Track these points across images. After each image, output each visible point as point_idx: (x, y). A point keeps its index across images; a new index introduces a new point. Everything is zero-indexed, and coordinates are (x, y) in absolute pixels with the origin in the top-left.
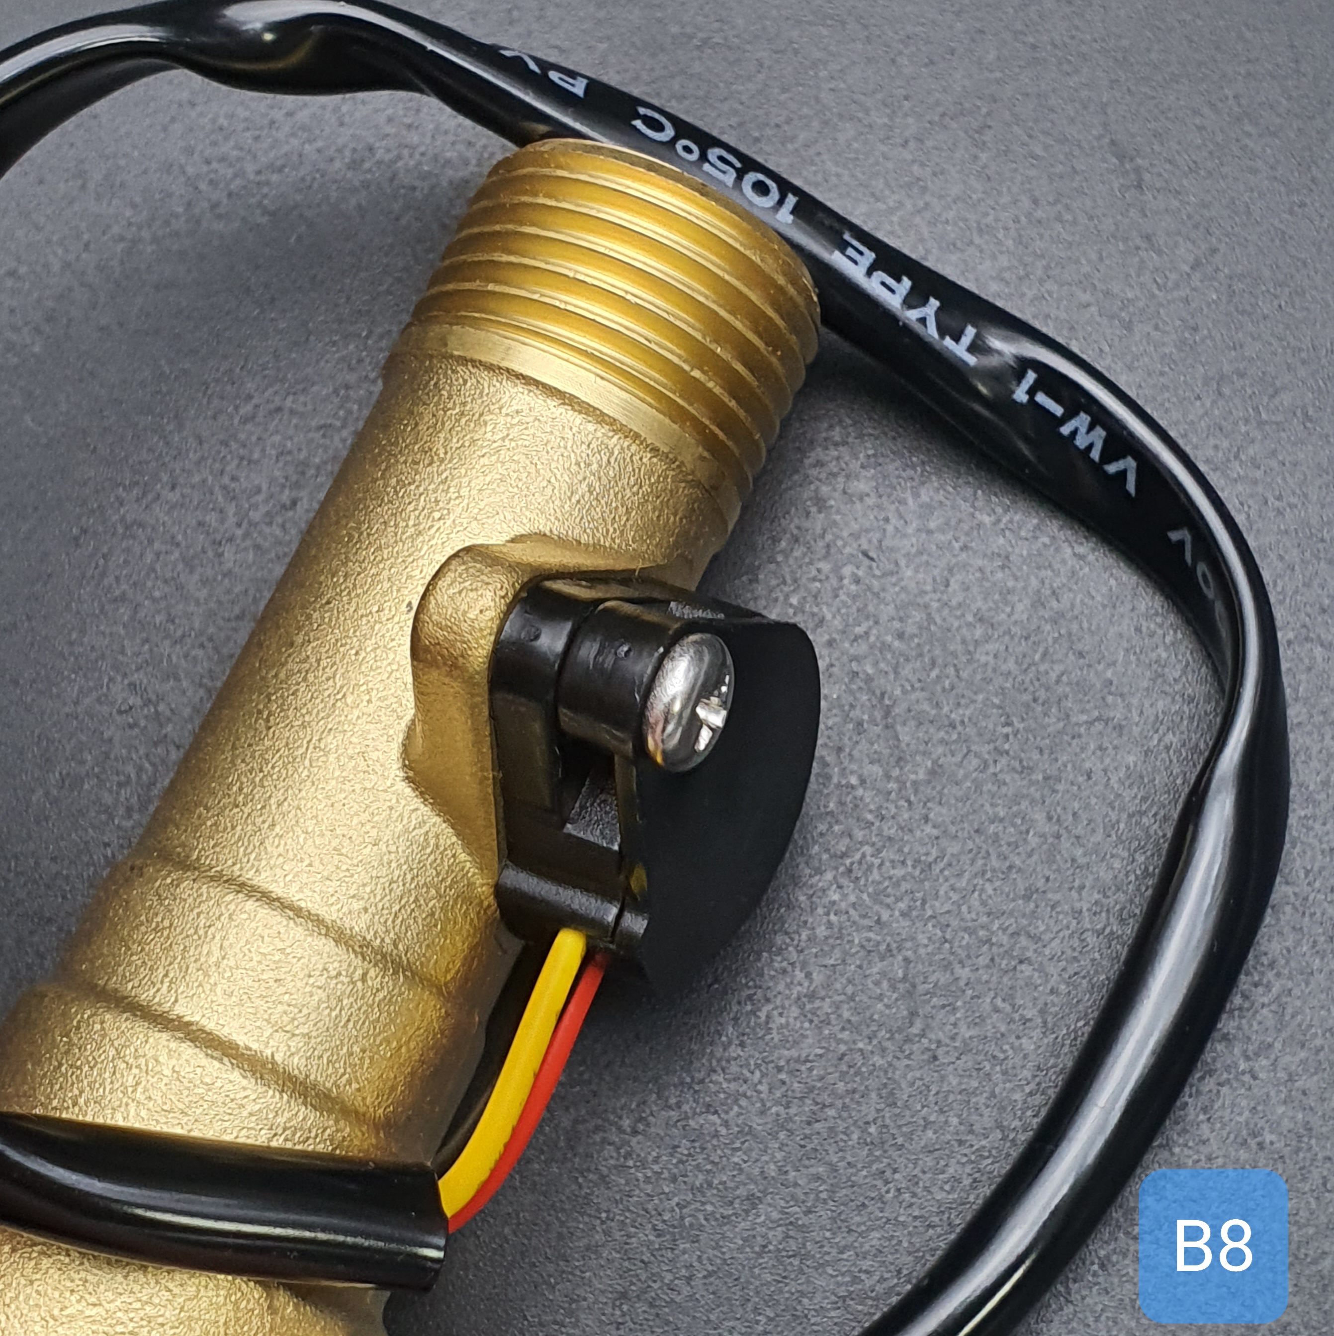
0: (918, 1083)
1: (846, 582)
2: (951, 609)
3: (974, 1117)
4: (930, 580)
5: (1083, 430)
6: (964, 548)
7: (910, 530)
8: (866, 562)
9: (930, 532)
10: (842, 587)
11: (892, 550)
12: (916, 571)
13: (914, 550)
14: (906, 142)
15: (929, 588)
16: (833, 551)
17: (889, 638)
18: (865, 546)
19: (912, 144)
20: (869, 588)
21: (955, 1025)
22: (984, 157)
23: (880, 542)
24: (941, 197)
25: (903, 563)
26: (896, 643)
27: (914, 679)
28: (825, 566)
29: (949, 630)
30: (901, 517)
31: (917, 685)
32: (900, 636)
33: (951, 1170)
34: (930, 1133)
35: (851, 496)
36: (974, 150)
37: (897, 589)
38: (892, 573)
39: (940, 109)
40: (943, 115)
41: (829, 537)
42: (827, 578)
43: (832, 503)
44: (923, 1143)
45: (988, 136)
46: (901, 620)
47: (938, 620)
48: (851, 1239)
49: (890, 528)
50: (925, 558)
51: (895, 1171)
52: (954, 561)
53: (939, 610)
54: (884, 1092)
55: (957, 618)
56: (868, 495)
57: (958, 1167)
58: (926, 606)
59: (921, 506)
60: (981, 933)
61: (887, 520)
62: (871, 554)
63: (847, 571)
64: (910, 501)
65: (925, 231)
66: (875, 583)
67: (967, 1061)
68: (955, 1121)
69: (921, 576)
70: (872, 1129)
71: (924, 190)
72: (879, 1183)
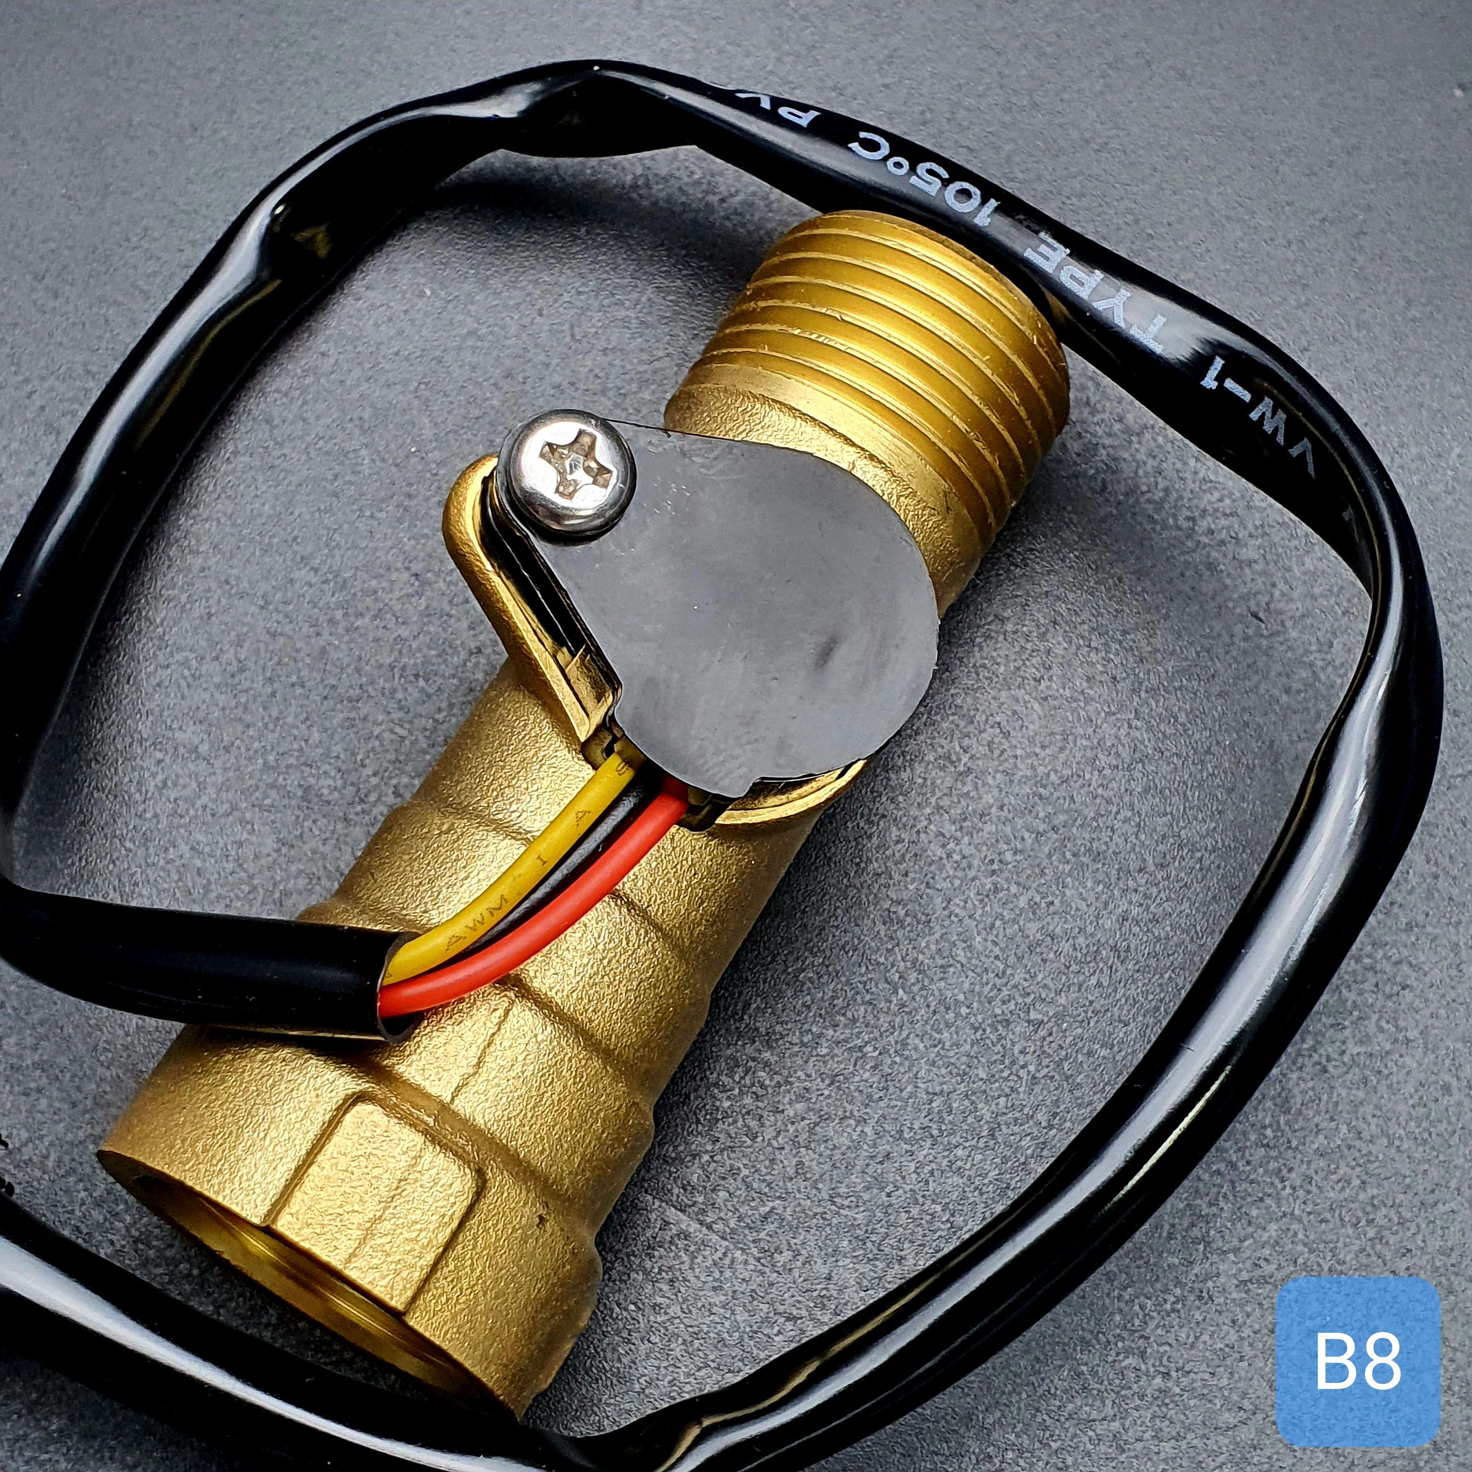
0: (1311, 1093)
1: (1236, 640)
2: (1335, 668)
3: (1362, 1126)
4: (1314, 640)
5: (1268, 414)
6: (1345, 613)
7: (1295, 594)
8: (1255, 621)
9: (1314, 598)
10: (1233, 644)
11: (1280, 612)
12: (1302, 632)
13: (1298, 614)
14: (1290, 243)
15: (1314, 648)
16: (1223, 611)
17: (1276, 692)
18: (1254, 608)
19: (1294, 247)
20: (1258, 647)
21: (1344, 1043)
22: (1361, 259)
23: (1267, 604)
24: (1322, 295)
25: (1289, 624)
26: (1285, 698)
27: (1300, 730)
28: (1218, 626)
29: (1332, 687)
30: (1286, 582)
31: (1303, 735)
32: (1288, 691)
33: (1341, 1172)
34: (1321, 1137)
35: (1240, 562)
36: (1352, 253)
37: (1284, 648)
38: (1278, 633)
39: (1320, 216)
40: (1324, 220)
41: (1220, 599)
42: (1219, 635)
43: (1222, 567)
44: (1315, 1146)
45: (1365, 241)
46: (1288, 676)
47: (1323, 677)
48: (1251, 1229)
49: (1277, 593)
50: (1309, 621)
51: (1290, 1170)
52: (1336, 624)
53: (1323, 669)
54: (1278, 1101)
55: (1340, 676)
56: (1255, 562)
57: (1349, 1170)
58: (1311, 665)
59: (1305, 573)
60: (1367, 961)
61: (1274, 585)
62: (1261, 615)
63: (1238, 629)
64: (1296, 569)
65: (1307, 322)
66: (1265, 643)
67: (1355, 1074)
68: (1344, 1129)
69: (1306, 637)
70: (1269, 1132)
71: (1305, 286)
72: (1277, 1181)
